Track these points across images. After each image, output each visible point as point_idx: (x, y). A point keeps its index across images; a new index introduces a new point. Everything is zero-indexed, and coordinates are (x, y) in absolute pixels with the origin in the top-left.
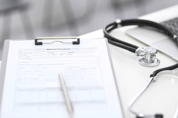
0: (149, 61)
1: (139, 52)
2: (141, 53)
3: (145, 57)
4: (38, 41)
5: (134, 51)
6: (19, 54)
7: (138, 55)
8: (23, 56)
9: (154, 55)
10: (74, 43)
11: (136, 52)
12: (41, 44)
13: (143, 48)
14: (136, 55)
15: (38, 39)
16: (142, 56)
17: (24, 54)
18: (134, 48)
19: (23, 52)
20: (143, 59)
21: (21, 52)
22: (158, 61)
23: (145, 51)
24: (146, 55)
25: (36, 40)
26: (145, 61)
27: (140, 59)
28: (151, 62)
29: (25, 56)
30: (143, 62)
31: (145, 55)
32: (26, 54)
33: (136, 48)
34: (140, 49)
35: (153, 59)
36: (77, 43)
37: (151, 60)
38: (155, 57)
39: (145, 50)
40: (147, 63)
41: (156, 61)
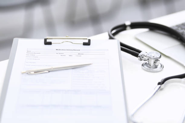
0: (152, 66)
1: (142, 56)
2: (144, 57)
3: (148, 61)
4: (48, 41)
5: (137, 55)
6: (28, 54)
7: (141, 60)
8: (31, 56)
9: (157, 60)
10: (85, 44)
11: (139, 57)
12: (50, 43)
13: (146, 53)
14: (139, 60)
15: (47, 39)
16: (145, 60)
17: (32, 54)
18: (137, 52)
19: (31, 52)
20: (146, 63)
21: (29, 52)
22: (161, 66)
23: (148, 56)
24: (150, 59)
25: (45, 40)
26: (149, 66)
27: (142, 63)
28: (154, 67)
29: (33, 56)
30: (145, 66)
31: (148, 59)
32: (33, 54)
33: (139, 52)
34: (144, 54)
35: (157, 64)
36: (88, 44)
37: (154, 65)
38: (158, 61)
39: (148, 54)
40: (150, 68)
41: (159, 66)
